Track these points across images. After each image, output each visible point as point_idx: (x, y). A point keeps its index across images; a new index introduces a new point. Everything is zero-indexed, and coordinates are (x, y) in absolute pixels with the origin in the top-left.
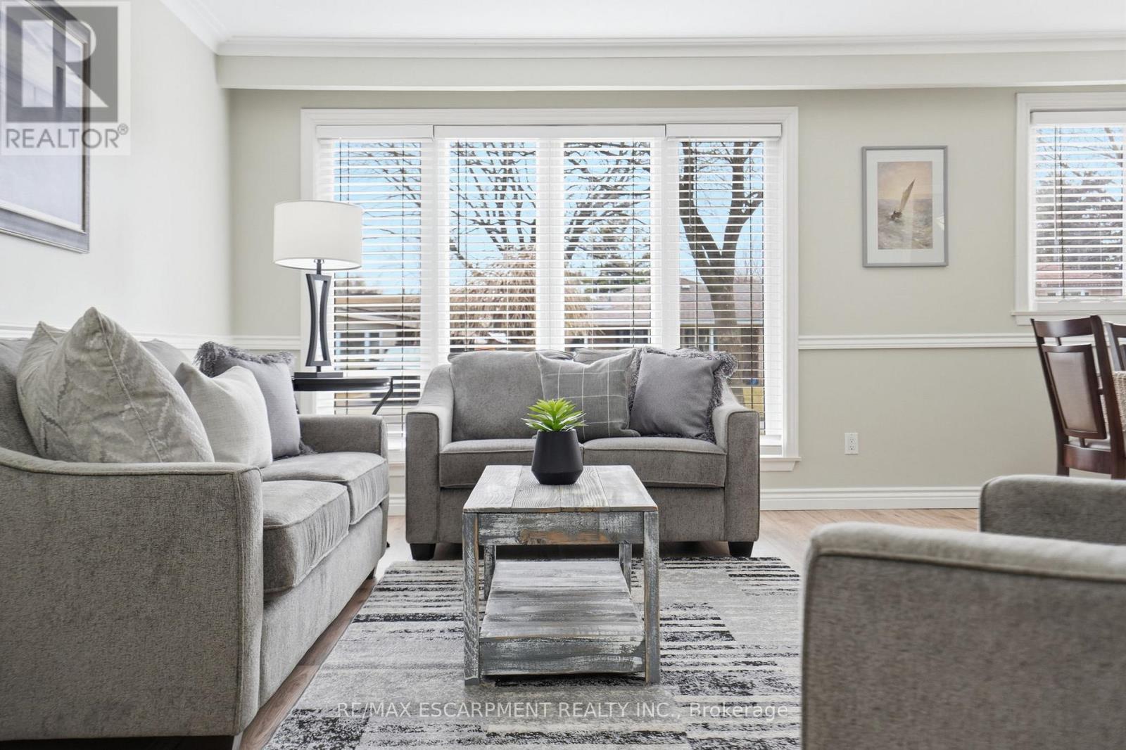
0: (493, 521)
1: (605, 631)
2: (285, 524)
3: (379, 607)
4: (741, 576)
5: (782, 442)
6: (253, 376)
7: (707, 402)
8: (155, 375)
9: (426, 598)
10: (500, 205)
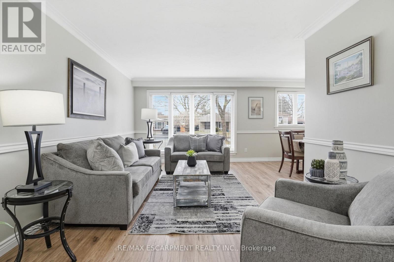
0: (178, 177)
1: (201, 197)
2: (137, 182)
3: (159, 187)
4: (226, 179)
5: (234, 150)
6: (135, 144)
7: (220, 145)
8: (111, 153)
9: (168, 184)
10: (185, 101)
